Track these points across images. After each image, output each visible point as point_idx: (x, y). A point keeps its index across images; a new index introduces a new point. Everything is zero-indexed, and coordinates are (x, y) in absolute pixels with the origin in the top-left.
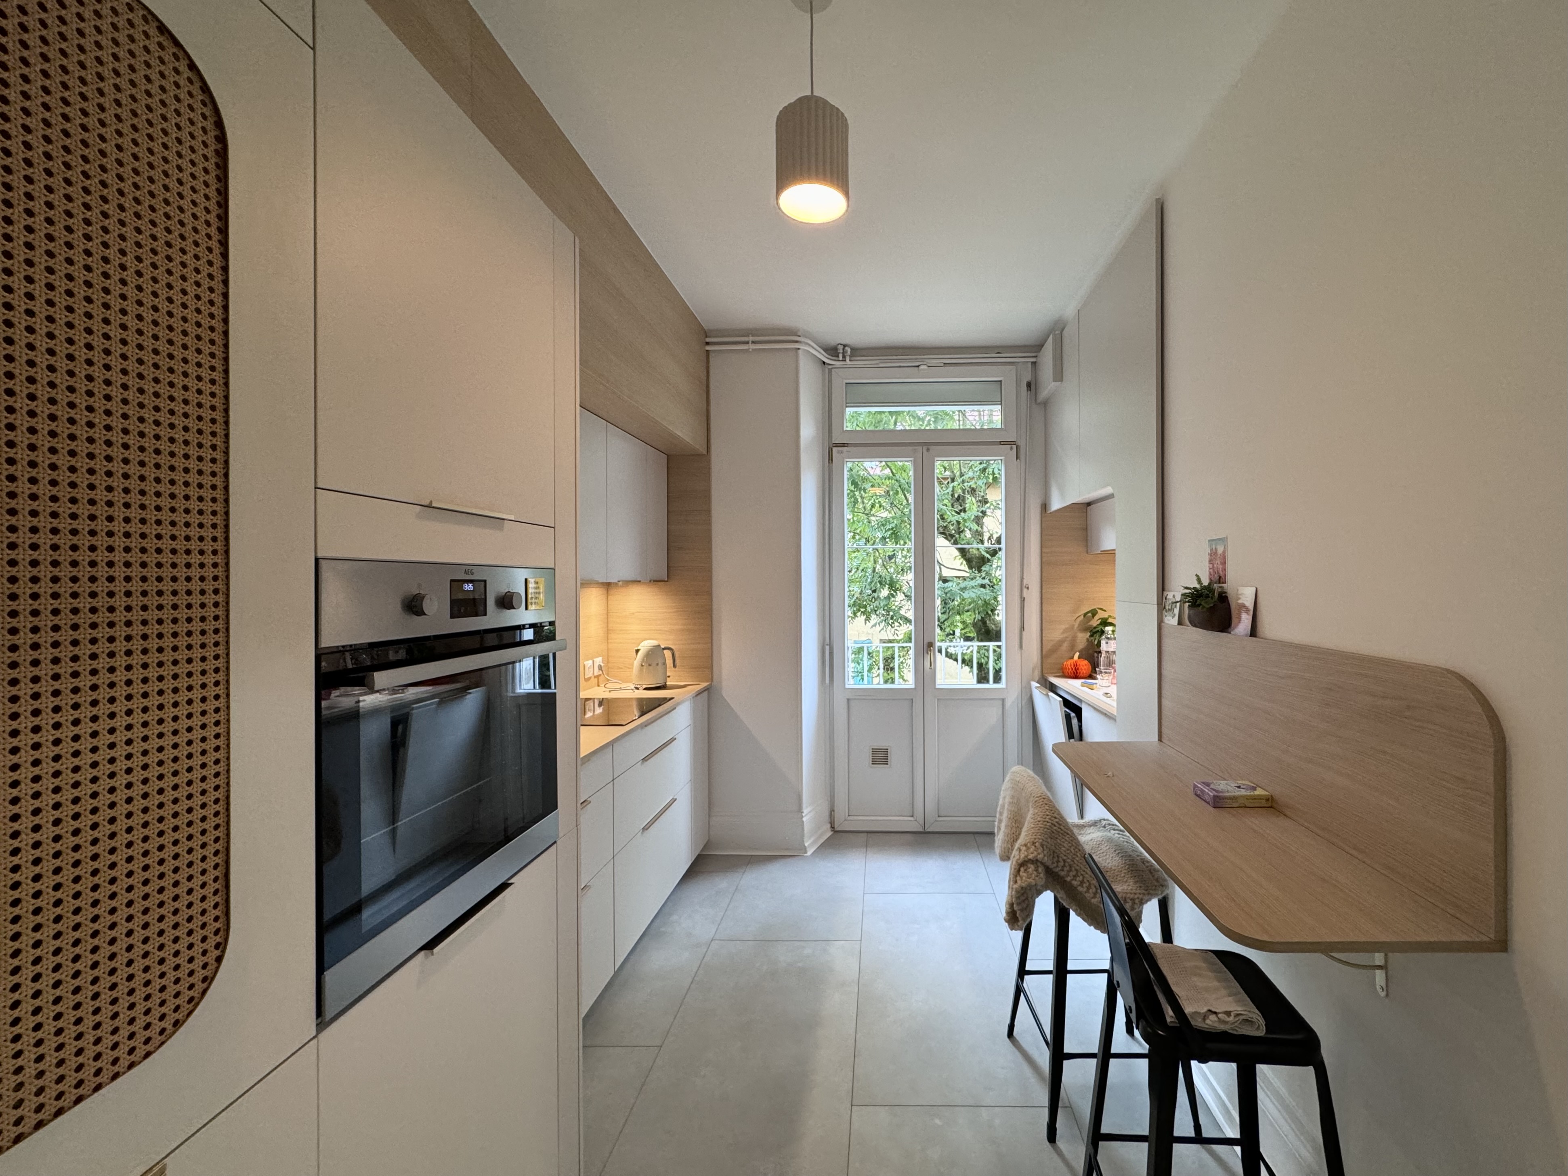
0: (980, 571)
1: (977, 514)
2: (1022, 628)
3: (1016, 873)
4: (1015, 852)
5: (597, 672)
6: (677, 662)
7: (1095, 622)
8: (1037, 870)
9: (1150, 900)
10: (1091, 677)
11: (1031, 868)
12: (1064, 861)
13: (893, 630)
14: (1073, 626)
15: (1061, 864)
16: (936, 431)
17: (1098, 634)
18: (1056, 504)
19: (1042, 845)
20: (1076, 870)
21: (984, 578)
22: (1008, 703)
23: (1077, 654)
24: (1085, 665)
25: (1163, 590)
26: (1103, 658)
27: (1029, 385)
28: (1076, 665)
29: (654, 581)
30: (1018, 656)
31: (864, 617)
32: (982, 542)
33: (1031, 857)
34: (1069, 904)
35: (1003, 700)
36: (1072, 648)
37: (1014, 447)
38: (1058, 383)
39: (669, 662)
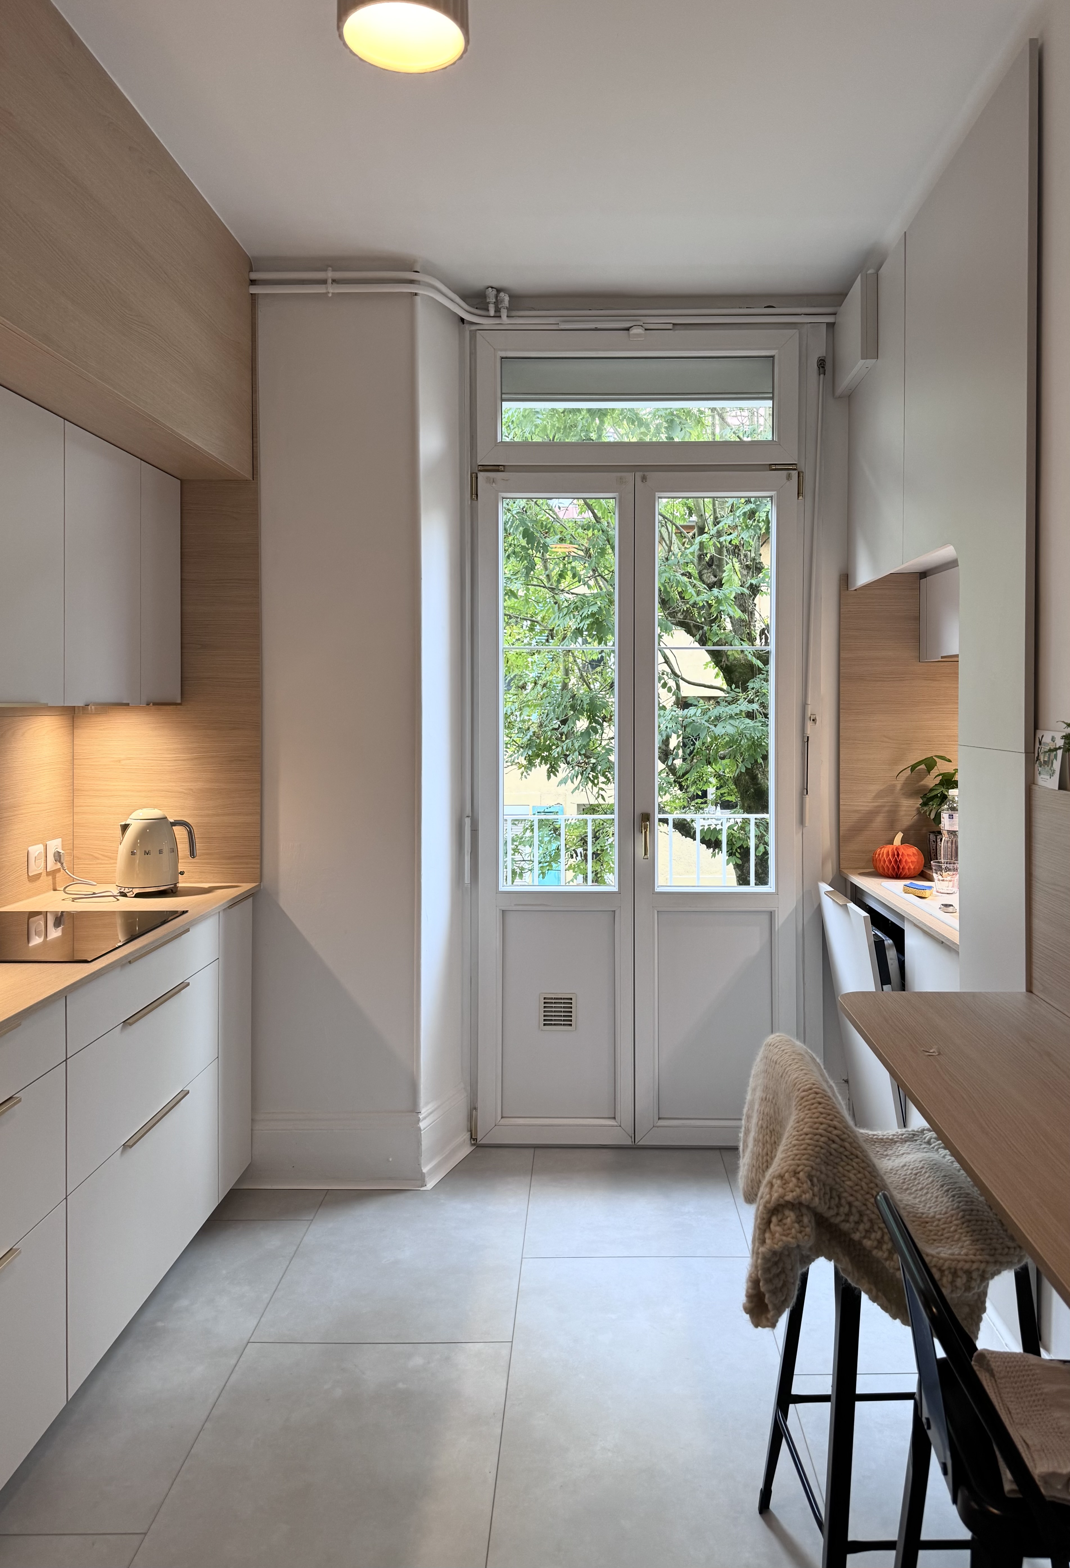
0: (745, 689)
1: (740, 590)
2: (804, 790)
3: (764, 1225)
4: (763, 1190)
5: (52, 865)
6: (198, 845)
7: (931, 781)
8: (799, 1221)
9: (998, 1272)
10: (924, 875)
11: (790, 1216)
12: (850, 1204)
13: (596, 789)
14: (894, 786)
15: (845, 1209)
16: (670, 444)
17: (937, 801)
18: (864, 576)
19: (810, 1177)
20: (871, 1221)
21: (751, 702)
22: (781, 919)
23: (899, 837)
24: (911, 856)
25: (1036, 727)
26: (943, 845)
27: (822, 364)
28: (897, 854)
29: (155, 704)
30: (797, 838)
31: (545, 768)
32: (751, 640)
33: (789, 1197)
34: (858, 1281)
35: (771, 914)
36: (891, 826)
37: (794, 474)
38: (870, 362)
39: (183, 847)
